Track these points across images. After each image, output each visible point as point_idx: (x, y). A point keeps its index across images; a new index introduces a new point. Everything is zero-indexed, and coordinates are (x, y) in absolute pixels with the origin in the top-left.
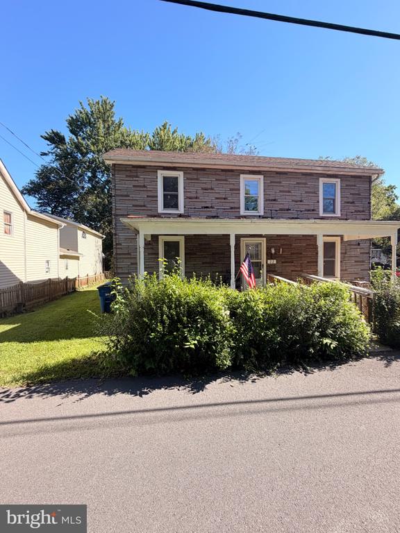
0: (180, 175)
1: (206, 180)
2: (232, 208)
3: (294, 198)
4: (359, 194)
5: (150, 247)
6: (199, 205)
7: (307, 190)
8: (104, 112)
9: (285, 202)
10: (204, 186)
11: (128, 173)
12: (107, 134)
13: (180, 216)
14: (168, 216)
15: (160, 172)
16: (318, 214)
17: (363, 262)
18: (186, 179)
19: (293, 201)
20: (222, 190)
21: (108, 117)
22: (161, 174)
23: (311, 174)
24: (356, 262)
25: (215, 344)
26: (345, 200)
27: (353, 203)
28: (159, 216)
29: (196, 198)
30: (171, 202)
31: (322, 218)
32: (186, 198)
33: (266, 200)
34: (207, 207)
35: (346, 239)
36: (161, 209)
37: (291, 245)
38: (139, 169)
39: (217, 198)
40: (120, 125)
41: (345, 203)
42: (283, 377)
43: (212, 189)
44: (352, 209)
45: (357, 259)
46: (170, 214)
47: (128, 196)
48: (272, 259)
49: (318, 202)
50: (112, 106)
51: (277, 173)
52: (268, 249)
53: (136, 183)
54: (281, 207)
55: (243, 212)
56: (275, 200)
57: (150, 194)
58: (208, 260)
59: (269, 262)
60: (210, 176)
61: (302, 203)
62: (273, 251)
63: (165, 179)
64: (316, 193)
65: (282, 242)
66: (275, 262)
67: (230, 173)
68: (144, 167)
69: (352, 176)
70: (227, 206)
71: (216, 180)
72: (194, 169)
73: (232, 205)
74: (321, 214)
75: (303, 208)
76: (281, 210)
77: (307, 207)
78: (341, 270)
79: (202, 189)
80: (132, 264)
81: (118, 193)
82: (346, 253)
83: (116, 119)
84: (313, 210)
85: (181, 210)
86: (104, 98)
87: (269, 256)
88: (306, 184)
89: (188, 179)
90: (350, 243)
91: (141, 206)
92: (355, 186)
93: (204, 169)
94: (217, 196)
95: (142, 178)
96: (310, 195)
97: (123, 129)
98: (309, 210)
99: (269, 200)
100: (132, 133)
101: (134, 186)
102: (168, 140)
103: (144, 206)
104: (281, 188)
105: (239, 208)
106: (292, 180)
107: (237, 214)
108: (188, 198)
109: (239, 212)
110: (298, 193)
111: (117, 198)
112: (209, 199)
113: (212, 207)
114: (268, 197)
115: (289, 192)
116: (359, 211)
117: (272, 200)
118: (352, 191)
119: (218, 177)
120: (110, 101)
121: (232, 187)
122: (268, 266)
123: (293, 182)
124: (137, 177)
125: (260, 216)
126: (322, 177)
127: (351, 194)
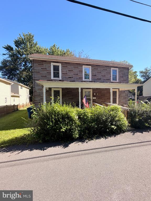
0: (60, 65)
1: (70, 67)
2: (80, 78)
3: (102, 75)
4: (125, 74)
5: (48, 92)
6: (67, 77)
7: (107, 72)
8: (30, 38)
9: (99, 76)
10: (69, 69)
11: (39, 63)
12: (31, 48)
13: (60, 80)
14: (55, 80)
15: (52, 63)
16: (111, 81)
17: (126, 98)
19: (102, 76)
20: (76, 71)
21: (31, 41)
22: (52, 64)
23: (108, 66)
24: (123, 98)
25: (72, 129)
26: (120, 76)
27: (122, 77)
28: (52, 80)
29: (66, 74)
30: (56, 75)
31: (112, 82)
33: (92, 75)
34: (70, 77)
35: (120, 90)
36: (52, 78)
37: (101, 92)
38: (43, 62)
39: (74, 74)
40: (36, 44)
41: (120, 77)
42: (98, 140)
43: (72, 70)
44: (122, 79)
45: (124, 97)
46: (56, 80)
47: (39, 72)
48: (94, 97)
49: (111, 76)
50: (33, 37)
51: (96, 65)
52: (93, 93)
53: (42, 67)
54: (98, 78)
55: (84, 79)
56: (95, 75)
57: (48, 72)
60: (71, 66)
61: (105, 77)
62: (95, 94)
63: (54, 66)
64: (110, 73)
65: (98, 91)
66: (95, 98)
67: (79, 65)
68: (45, 61)
69: (122, 68)
70: (78, 77)
71: (74, 67)
72: (65, 63)
73: (80, 77)
74: (112, 81)
76: (98, 79)
77: (107, 78)
78: (119, 101)
79: (69, 70)
80: (41, 99)
81: (35, 71)
82: (120, 95)
83: (35, 42)
84: (109, 79)
85: (60, 78)
86: (30, 33)
87: (94, 96)
88: (106, 70)
89: (63, 66)
90: (122, 91)
91: (44, 76)
92: (123, 71)
93: (69, 63)
94: (74, 73)
95: (45, 66)
96: (108, 74)
97: (37, 46)
98: (107, 79)
99: (93, 75)
100: (41, 48)
101: (42, 69)
102: (55, 51)
103: (46, 76)
104: (98, 71)
105: (82, 78)
106: (102, 68)
107: (81, 80)
108: (63, 74)
109: (82, 79)
110: (103, 73)
111: (35, 73)
112: (71, 74)
113: (72, 77)
114: (93, 74)
115: (100, 72)
116: (125, 80)
117: (94, 75)
118: (122, 73)
119: (74, 66)
120: (32, 34)
121: (79, 70)
122: (93, 100)
124: (43, 65)
125: (90, 81)
126: (112, 67)
127: (122, 74)
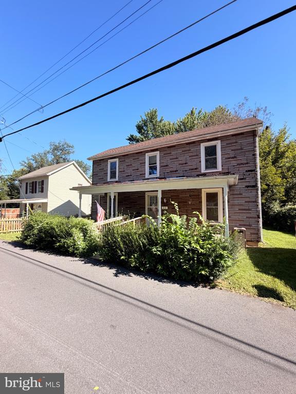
0: (117, 161)
1: (128, 161)
2: (141, 175)
3: (180, 162)
4: (242, 149)
6: (125, 175)
7: (191, 154)
9: (174, 166)
10: (127, 164)
13: (116, 182)
16: (200, 171)
17: (249, 210)
18: (120, 162)
19: (179, 164)
20: (136, 165)
22: (110, 161)
23: (194, 142)
24: (239, 210)
26: (226, 156)
27: (235, 157)
28: (108, 183)
29: (124, 171)
31: (204, 175)
32: (119, 172)
33: (161, 167)
34: (128, 176)
36: (109, 179)
37: (178, 196)
38: (102, 161)
39: (133, 170)
41: (226, 159)
43: (131, 165)
44: (234, 163)
45: (242, 207)
46: (112, 181)
48: (165, 206)
49: (200, 162)
51: (169, 147)
52: (162, 199)
53: (100, 168)
54: (171, 169)
55: (147, 176)
56: (167, 166)
57: (105, 172)
58: (128, 206)
59: (163, 207)
60: (130, 158)
61: (187, 165)
62: (165, 201)
63: (111, 164)
64: (198, 156)
65: (172, 194)
66: (166, 208)
67: (140, 154)
68: (103, 159)
70: (138, 173)
71: (133, 159)
72: (123, 156)
73: (141, 173)
74: (203, 170)
75: (187, 168)
76: (171, 172)
77: (191, 167)
79: (127, 166)
84: (196, 169)
87: (163, 204)
88: (189, 150)
92: (236, 142)
94: (134, 168)
95: (103, 164)
96: (193, 157)
98: (192, 169)
101: (100, 170)
103: (102, 179)
104: (171, 157)
105: (145, 174)
106: (179, 150)
107: (143, 178)
109: (145, 176)
110: (183, 158)
112: (129, 171)
113: (131, 175)
114: (162, 165)
115: (177, 158)
117: (165, 166)
118: (233, 148)
119: (134, 158)
121: (141, 162)
122: (162, 210)
123: (180, 151)
124: (101, 165)
125: (157, 178)
126: (203, 142)
127: (232, 150)
